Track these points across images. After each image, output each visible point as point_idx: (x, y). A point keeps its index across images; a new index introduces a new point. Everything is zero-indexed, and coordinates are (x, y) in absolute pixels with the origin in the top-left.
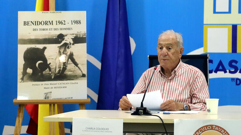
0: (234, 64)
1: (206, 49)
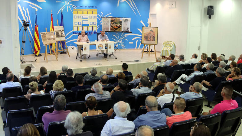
0: (78, 32)
1: (74, 30)
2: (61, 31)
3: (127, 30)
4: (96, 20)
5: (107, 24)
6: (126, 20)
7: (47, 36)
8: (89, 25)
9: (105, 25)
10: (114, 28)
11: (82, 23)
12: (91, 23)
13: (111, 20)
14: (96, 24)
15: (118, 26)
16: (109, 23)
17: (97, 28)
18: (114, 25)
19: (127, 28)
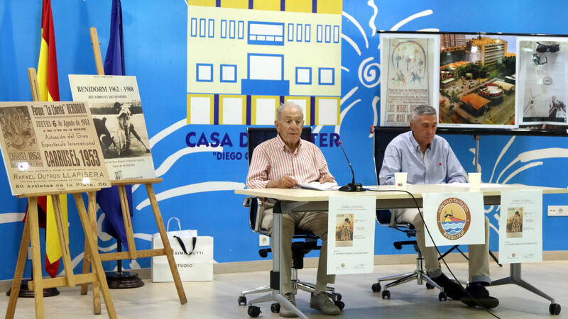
0: (215, 136)
1: (189, 120)
2: (125, 109)
3: (552, 117)
4: (331, 57)
5: (415, 77)
6: (542, 49)
7: (39, 133)
8: (292, 86)
9: (401, 86)
10: (465, 106)
11: (242, 75)
12: (303, 75)
13: (443, 48)
14: (333, 84)
15: (488, 90)
16: (426, 72)
17: (342, 108)
18: (462, 88)
19: (556, 102)
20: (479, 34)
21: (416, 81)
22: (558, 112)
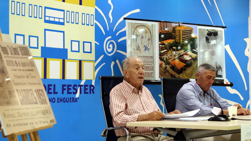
3: (217, 75)
4: (89, 34)
5: (146, 48)
6: (210, 34)
8: (69, 53)
9: (138, 53)
10: (172, 67)
11: (41, 44)
13: (161, 31)
14: (91, 52)
15: (184, 58)
16: (152, 45)
17: (96, 68)
18: (171, 56)
19: (218, 66)
20: (179, 23)
21: (147, 51)
22: (219, 72)
